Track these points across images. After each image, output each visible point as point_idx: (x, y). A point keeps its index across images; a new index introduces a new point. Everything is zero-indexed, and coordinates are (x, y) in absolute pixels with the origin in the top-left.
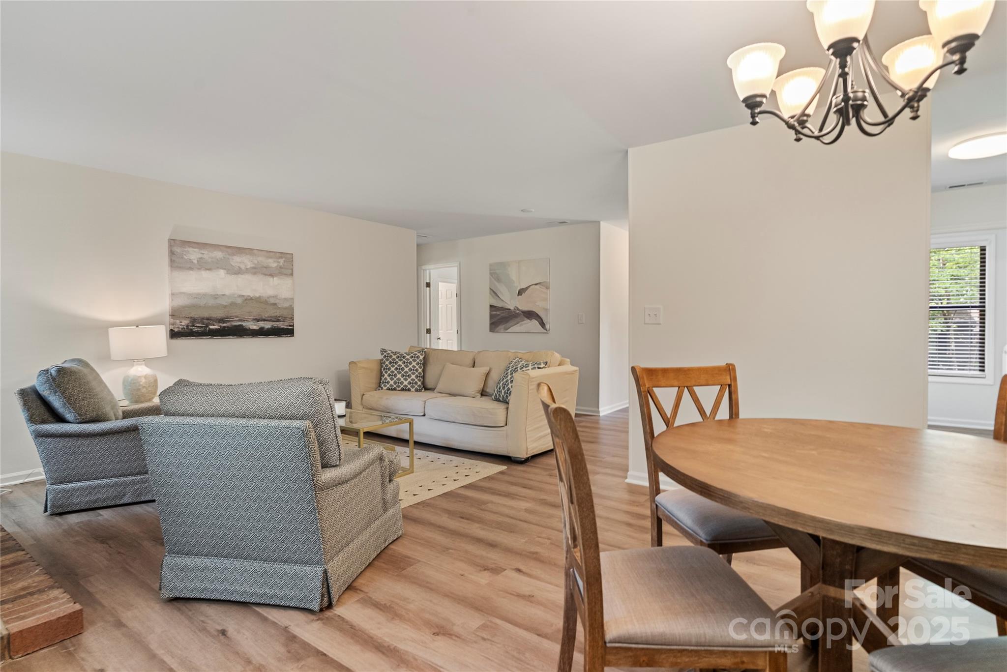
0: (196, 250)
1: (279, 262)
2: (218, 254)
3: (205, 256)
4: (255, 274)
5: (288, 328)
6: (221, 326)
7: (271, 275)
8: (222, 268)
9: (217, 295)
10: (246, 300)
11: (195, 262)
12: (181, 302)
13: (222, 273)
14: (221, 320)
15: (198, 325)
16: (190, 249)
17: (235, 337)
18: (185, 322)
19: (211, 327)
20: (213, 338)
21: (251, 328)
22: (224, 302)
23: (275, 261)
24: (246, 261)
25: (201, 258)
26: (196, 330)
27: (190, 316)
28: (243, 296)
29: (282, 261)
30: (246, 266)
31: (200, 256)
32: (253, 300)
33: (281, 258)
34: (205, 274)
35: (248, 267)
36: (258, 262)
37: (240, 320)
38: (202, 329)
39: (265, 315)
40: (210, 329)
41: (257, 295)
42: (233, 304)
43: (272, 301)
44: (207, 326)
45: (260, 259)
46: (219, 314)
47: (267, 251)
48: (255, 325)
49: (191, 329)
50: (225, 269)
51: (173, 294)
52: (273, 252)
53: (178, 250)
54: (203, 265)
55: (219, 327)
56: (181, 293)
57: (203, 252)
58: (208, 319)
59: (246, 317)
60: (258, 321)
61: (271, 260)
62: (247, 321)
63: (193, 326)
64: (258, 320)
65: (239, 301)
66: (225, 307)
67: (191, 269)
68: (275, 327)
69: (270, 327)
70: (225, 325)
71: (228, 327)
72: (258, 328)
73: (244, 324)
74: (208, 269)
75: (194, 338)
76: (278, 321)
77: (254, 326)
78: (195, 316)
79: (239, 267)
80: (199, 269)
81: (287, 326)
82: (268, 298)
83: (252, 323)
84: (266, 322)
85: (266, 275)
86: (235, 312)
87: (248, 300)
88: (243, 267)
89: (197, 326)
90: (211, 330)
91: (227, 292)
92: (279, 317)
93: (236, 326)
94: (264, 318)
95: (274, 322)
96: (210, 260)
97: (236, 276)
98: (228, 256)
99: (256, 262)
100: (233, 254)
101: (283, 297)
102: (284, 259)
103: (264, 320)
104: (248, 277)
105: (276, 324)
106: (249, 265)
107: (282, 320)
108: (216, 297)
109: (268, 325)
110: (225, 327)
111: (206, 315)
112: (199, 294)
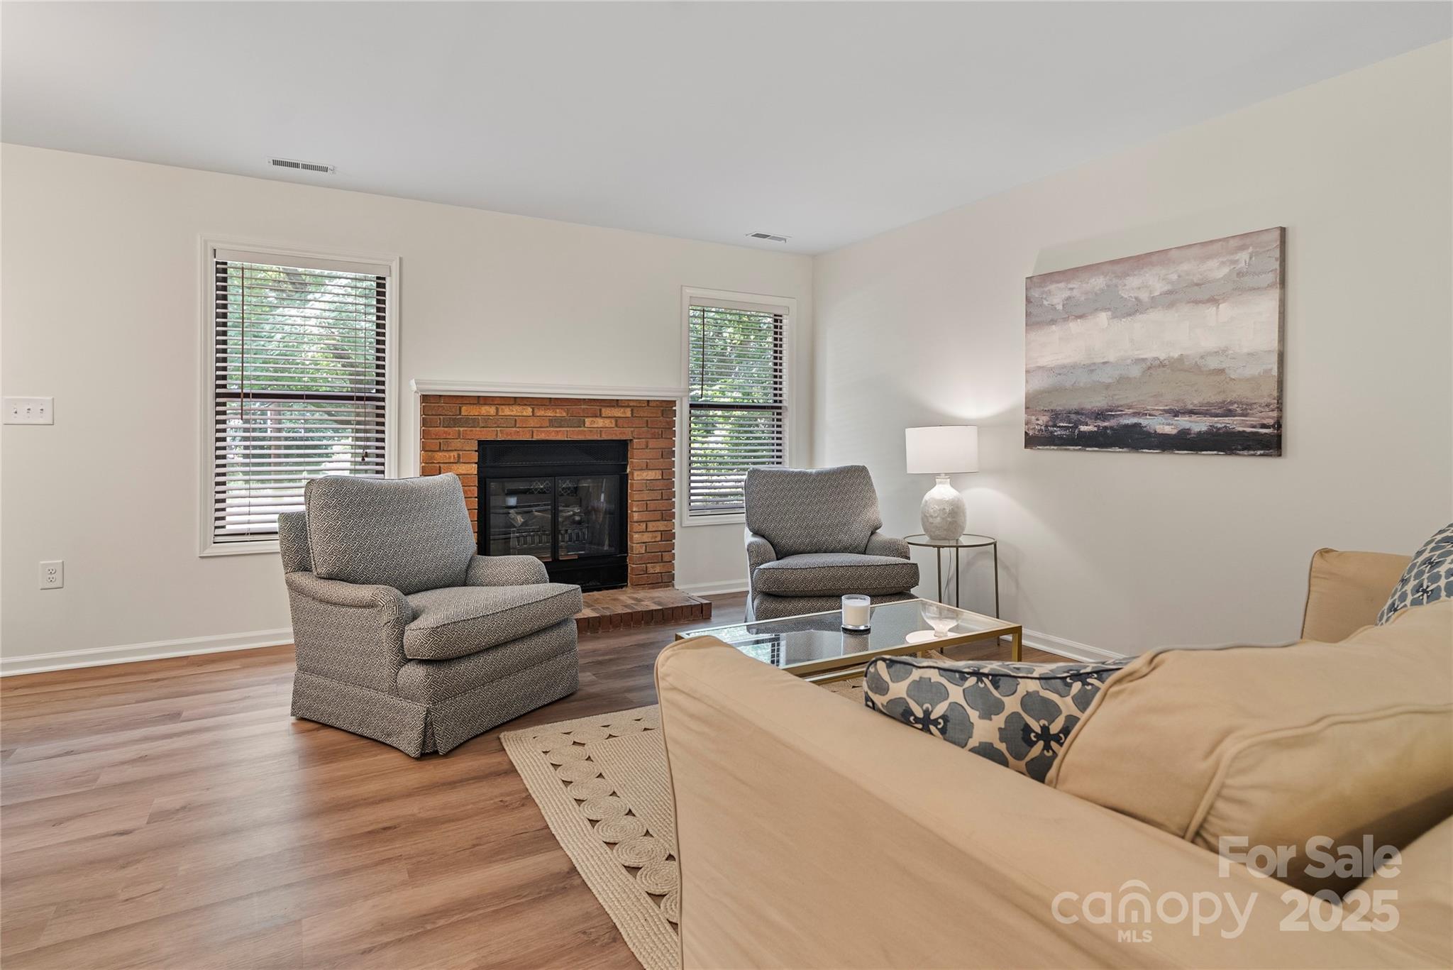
0: (1062, 285)
1: (1236, 262)
2: (1098, 282)
3: (1075, 293)
4: (1171, 305)
5: (1257, 433)
6: (1098, 427)
7: (1213, 301)
8: (1105, 309)
9: (1094, 364)
10: (1149, 368)
11: (1060, 307)
12: (1040, 383)
13: (1103, 317)
14: (1100, 415)
15: (1062, 424)
16: (1053, 287)
17: (1125, 450)
18: (1044, 419)
19: (1083, 428)
20: (1085, 450)
21: (1159, 431)
22: (1105, 377)
23: (1223, 263)
24: (1153, 282)
25: (1069, 298)
26: (1059, 433)
27: (1050, 408)
28: (1144, 360)
29: (1243, 256)
30: (1151, 292)
31: (1067, 294)
32: (1164, 366)
33: (1243, 248)
34: (1075, 326)
35: (1157, 293)
36: (1179, 276)
37: (1136, 414)
38: (1067, 432)
39: (1193, 401)
40: (1080, 431)
41: (1176, 355)
42: (1123, 380)
43: (1213, 363)
44: (1076, 427)
45: (1185, 267)
46: (1097, 402)
47: (1204, 244)
48: (1169, 424)
49: (1052, 432)
50: (1109, 309)
51: (1027, 372)
52: (1220, 240)
53: (1035, 293)
54: (1075, 311)
55: (1096, 429)
56: (1040, 368)
57: (1071, 286)
58: (1077, 413)
59: (1149, 408)
60: (1175, 416)
61: (1213, 264)
62: (1150, 415)
63: (1055, 426)
64: (1176, 414)
65: (1135, 372)
66: (1108, 387)
67: (1053, 322)
68: (1219, 429)
69: (1204, 428)
70: (1106, 424)
71: (1111, 428)
72: (1174, 432)
73: (1144, 421)
74: (1080, 317)
75: (1055, 448)
76: (1229, 413)
77: (1165, 427)
78: (1058, 408)
79: (1136, 298)
80: (1066, 320)
81: (1254, 427)
82: (1202, 357)
83: (1160, 419)
84: (1194, 417)
85: (1197, 302)
86: (1125, 397)
87: (1154, 367)
88: (1144, 296)
89: (1059, 427)
90: (1082, 434)
91: (1112, 357)
92: (1232, 403)
93: (1126, 426)
94: (1190, 407)
95: (1217, 415)
96: (1083, 298)
97: (1129, 319)
98: (1115, 281)
99: (1174, 277)
100: (1126, 275)
101: (1245, 350)
102: (1251, 250)
103: (1192, 413)
104: (1155, 316)
105: (1220, 422)
106: (1159, 287)
107: (1239, 411)
108: (1091, 368)
109: (1199, 425)
110: (1106, 428)
111: (1074, 404)
112: (1064, 367)
